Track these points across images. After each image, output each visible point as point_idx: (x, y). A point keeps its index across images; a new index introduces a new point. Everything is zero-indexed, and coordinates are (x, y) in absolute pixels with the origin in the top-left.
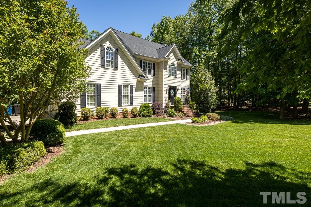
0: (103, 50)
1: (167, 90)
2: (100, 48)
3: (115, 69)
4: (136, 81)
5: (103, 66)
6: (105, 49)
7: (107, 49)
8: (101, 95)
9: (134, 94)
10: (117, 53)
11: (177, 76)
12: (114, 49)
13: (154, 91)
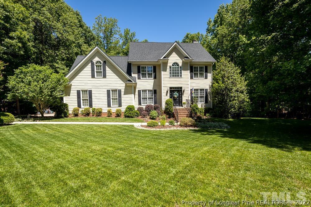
0: (93, 64)
1: (167, 92)
2: (90, 63)
3: (103, 77)
4: (125, 86)
5: (93, 76)
6: (95, 63)
7: (96, 63)
8: (92, 99)
9: (122, 97)
10: (105, 64)
11: (182, 77)
12: (102, 62)
13: (156, 93)
